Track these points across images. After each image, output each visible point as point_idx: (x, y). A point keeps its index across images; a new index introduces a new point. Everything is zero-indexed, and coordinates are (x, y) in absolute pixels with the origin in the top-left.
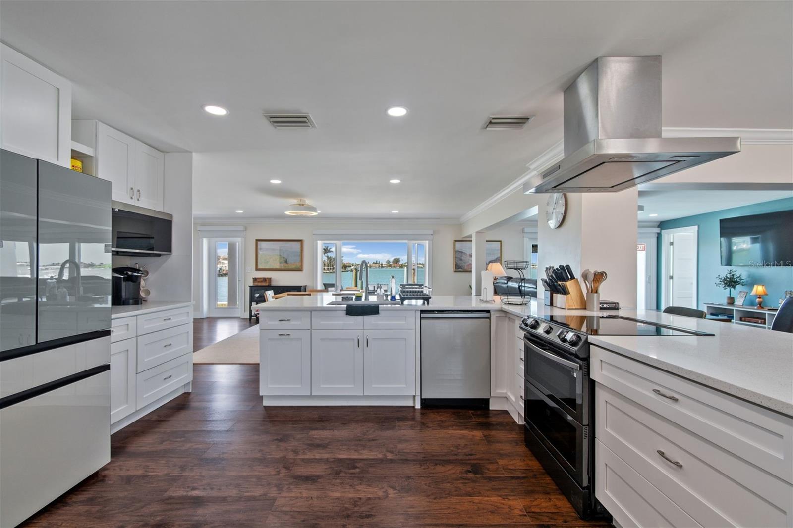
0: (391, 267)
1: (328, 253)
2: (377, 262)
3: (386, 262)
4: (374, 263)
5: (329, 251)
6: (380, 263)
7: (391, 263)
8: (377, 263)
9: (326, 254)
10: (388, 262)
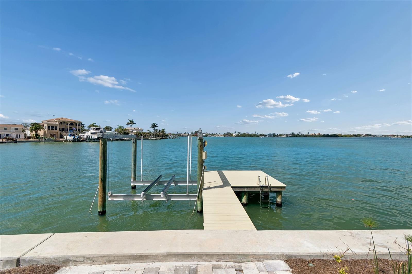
0: (194, 136)
1: (155, 128)
2: (186, 132)
3: (191, 133)
4: (184, 133)
5: (156, 127)
6: (188, 134)
7: (194, 134)
8: (186, 134)
9: (154, 128)
10: (192, 133)
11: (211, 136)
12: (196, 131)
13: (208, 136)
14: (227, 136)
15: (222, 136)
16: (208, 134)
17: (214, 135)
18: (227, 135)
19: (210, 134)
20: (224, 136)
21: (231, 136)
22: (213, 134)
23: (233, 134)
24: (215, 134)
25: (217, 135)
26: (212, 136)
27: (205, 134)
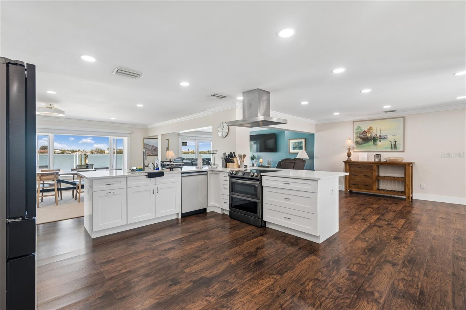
11: (70, 153)
12: (42, 147)
13: (66, 153)
14: (96, 153)
15: (89, 153)
16: (64, 150)
17: (76, 151)
18: (96, 151)
19: (68, 151)
20: (92, 153)
21: (102, 153)
22: (73, 150)
23: (105, 151)
24: (78, 150)
25: (81, 152)
26: (72, 153)
27: (59, 150)
